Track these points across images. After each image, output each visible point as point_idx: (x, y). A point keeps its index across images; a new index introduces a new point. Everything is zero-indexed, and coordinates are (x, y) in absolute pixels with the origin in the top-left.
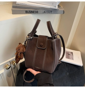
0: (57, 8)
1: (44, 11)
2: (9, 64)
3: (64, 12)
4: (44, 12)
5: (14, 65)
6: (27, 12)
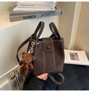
0: (54, 9)
1: (42, 14)
2: (13, 74)
3: (62, 13)
4: (42, 16)
5: (19, 74)
6: (24, 18)
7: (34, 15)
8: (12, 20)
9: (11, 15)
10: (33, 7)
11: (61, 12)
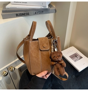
0: (47, 7)
1: (35, 12)
2: (7, 71)
3: (56, 11)
4: (36, 13)
5: (12, 71)
6: (17, 15)
7: (27, 12)
8: (4, 17)
9: (3, 12)
10: (26, 4)
11: (55, 9)
